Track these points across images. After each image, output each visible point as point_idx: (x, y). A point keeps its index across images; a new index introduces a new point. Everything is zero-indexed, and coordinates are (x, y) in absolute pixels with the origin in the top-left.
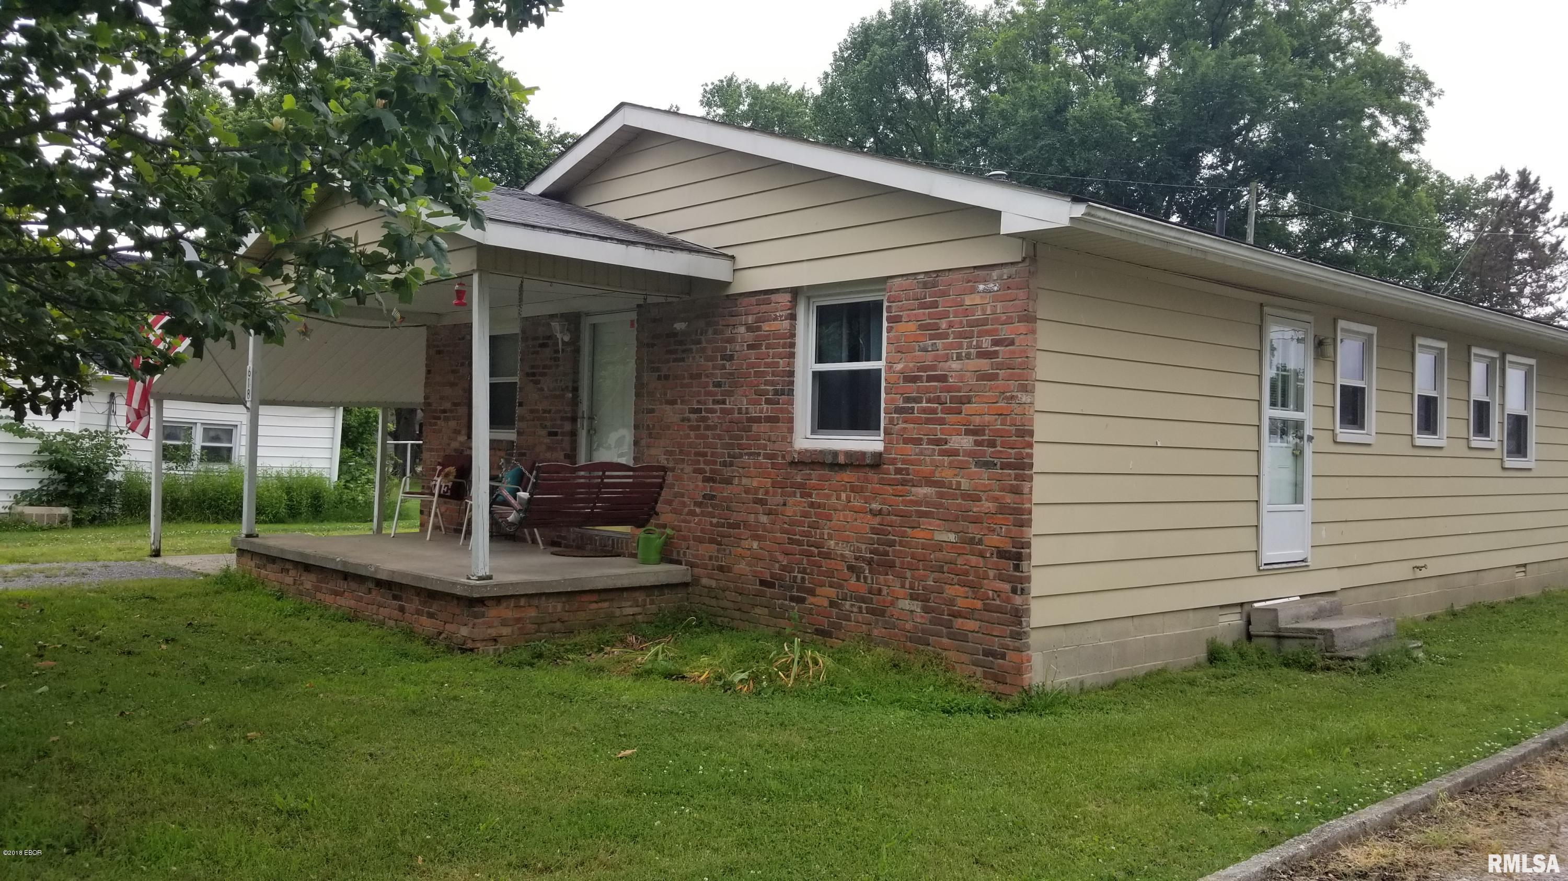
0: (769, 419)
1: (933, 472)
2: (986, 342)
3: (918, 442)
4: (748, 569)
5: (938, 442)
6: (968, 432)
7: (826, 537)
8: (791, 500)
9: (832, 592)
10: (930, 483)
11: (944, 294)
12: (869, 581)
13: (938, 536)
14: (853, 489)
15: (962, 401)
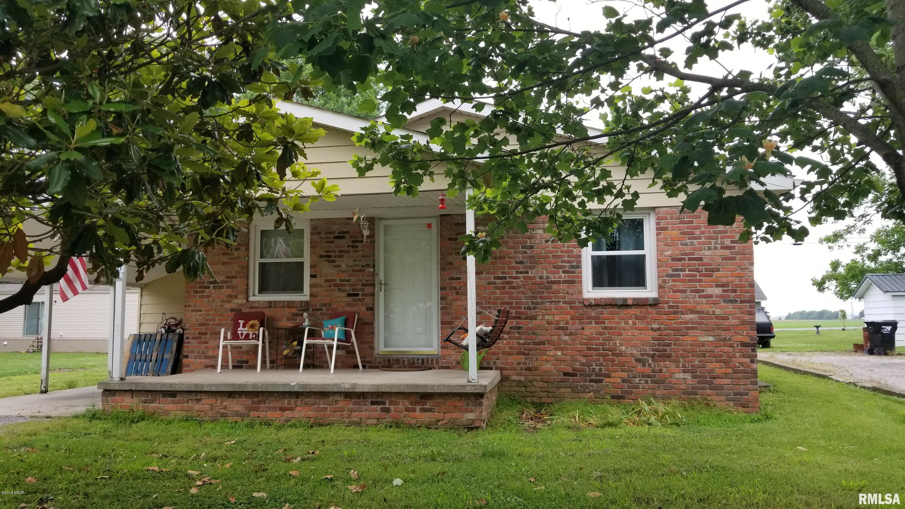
0: (565, 282)
1: (695, 307)
2: (727, 242)
3: (684, 291)
4: (553, 367)
5: (698, 291)
6: (717, 286)
7: (618, 345)
8: (587, 327)
9: (624, 375)
10: (693, 311)
12: (653, 366)
13: (701, 339)
14: (637, 318)
15: (713, 270)
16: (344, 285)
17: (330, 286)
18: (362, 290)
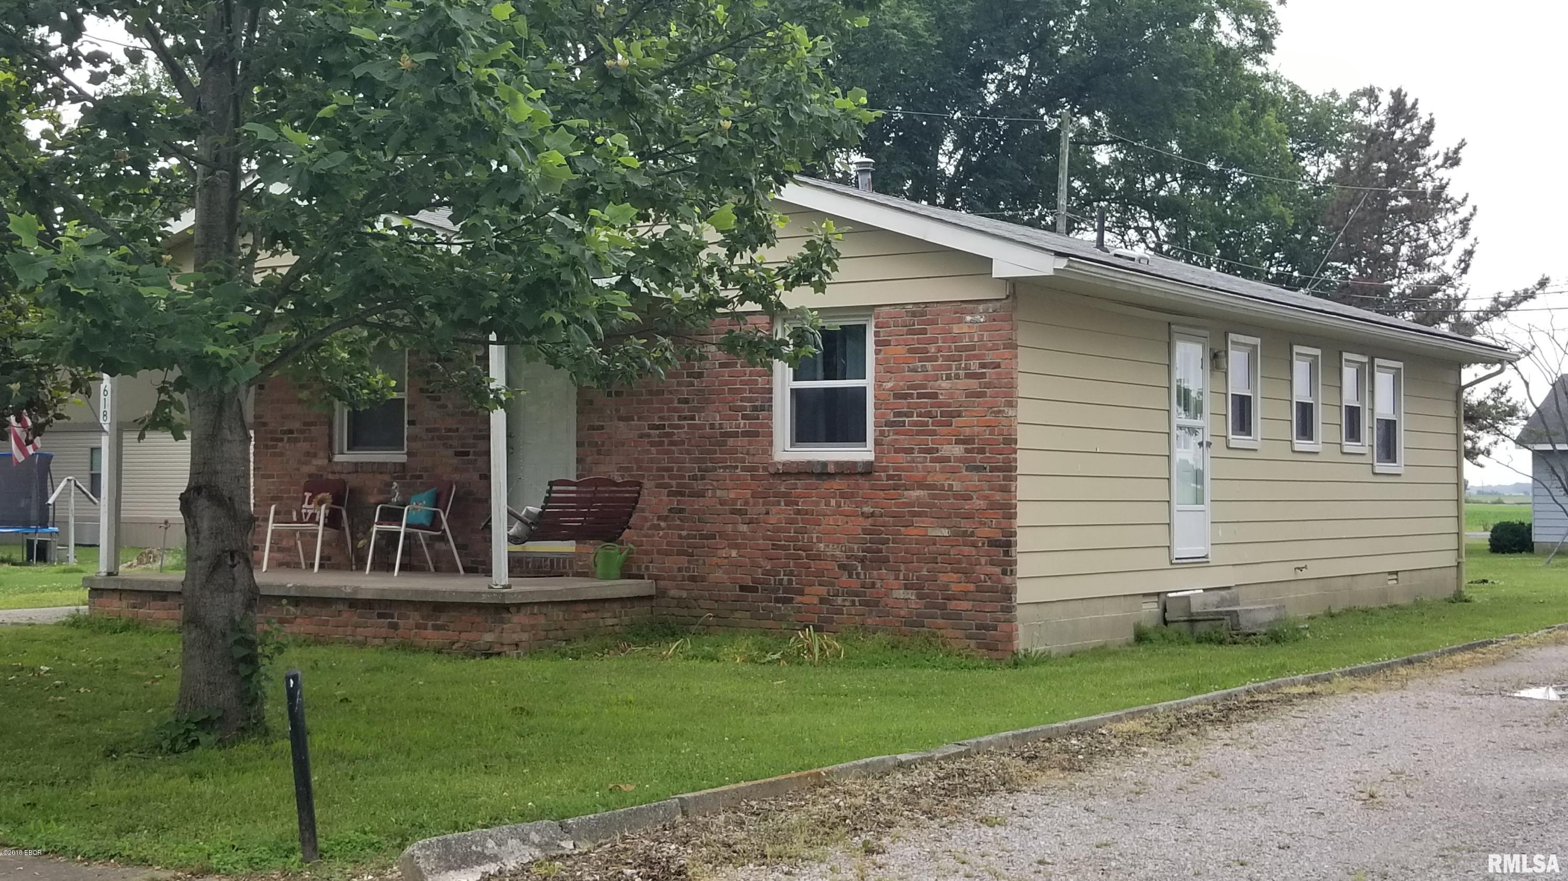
0: (746, 434)
1: (925, 478)
2: (974, 366)
3: (910, 451)
4: (726, 576)
5: (929, 451)
6: (958, 442)
7: (815, 540)
8: (774, 509)
9: (823, 591)
10: (922, 486)
11: (933, 322)
12: (862, 576)
13: (932, 532)
14: (843, 495)
15: (952, 415)
16: (450, 438)
17: (432, 439)
18: (474, 446)
